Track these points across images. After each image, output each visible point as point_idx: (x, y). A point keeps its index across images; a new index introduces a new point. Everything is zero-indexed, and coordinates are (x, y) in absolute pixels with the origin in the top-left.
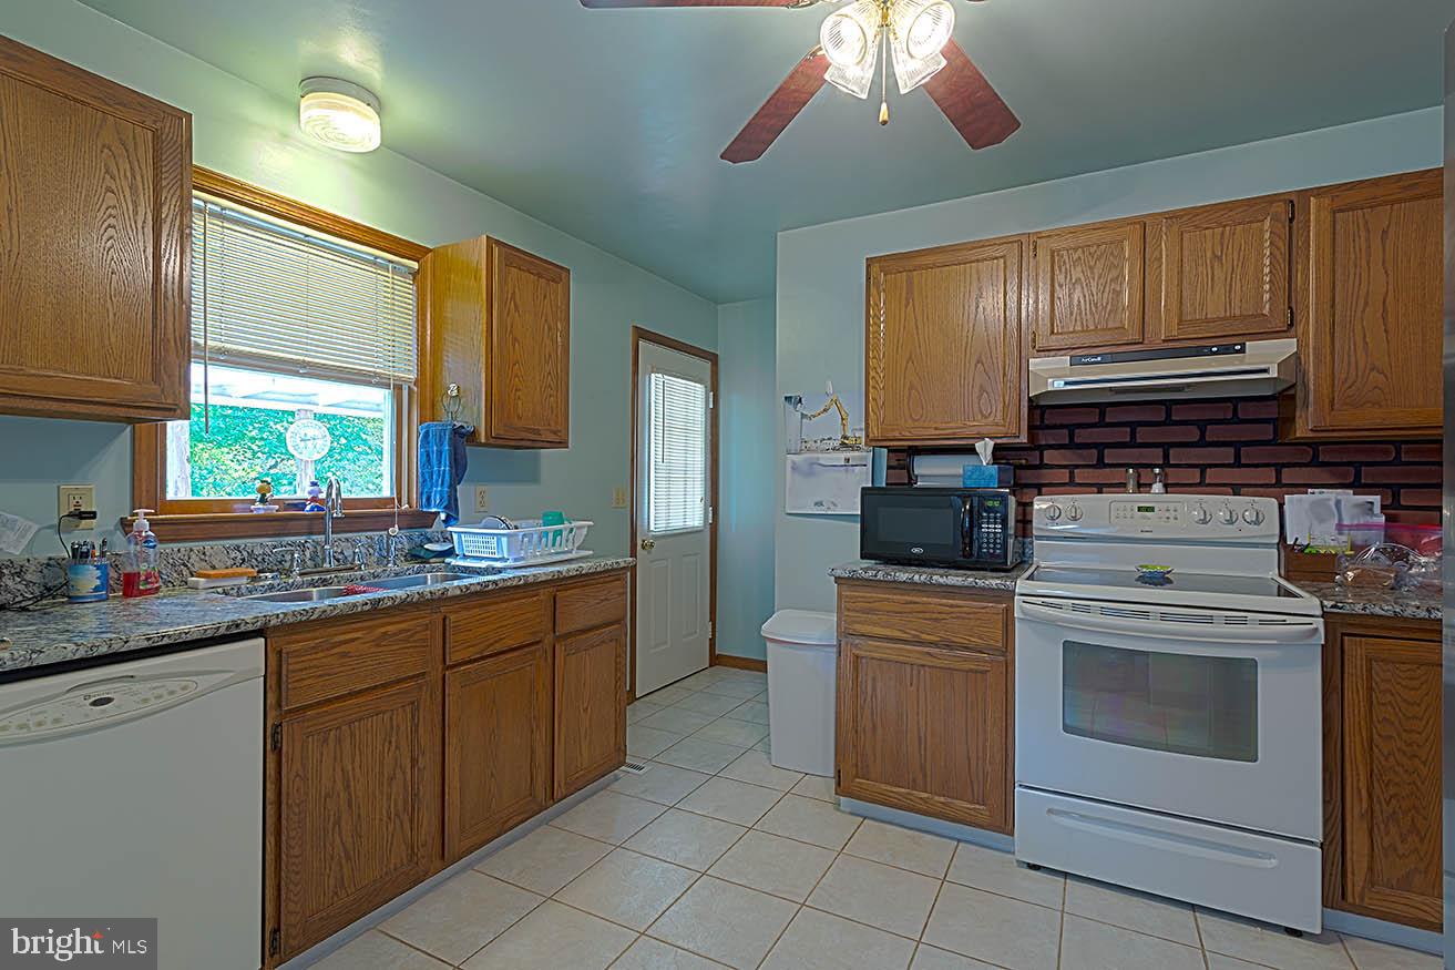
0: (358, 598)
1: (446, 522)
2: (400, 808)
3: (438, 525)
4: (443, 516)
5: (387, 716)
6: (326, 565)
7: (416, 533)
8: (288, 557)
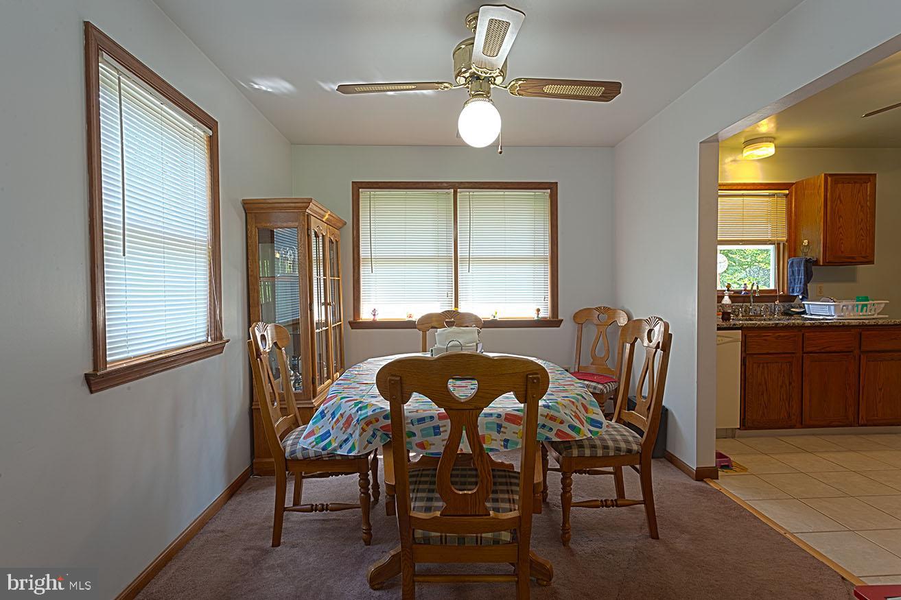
0: (771, 322)
1: (802, 300)
2: (784, 397)
3: (797, 301)
4: (801, 297)
5: (780, 364)
6: (751, 314)
7: (786, 304)
8: (737, 310)
